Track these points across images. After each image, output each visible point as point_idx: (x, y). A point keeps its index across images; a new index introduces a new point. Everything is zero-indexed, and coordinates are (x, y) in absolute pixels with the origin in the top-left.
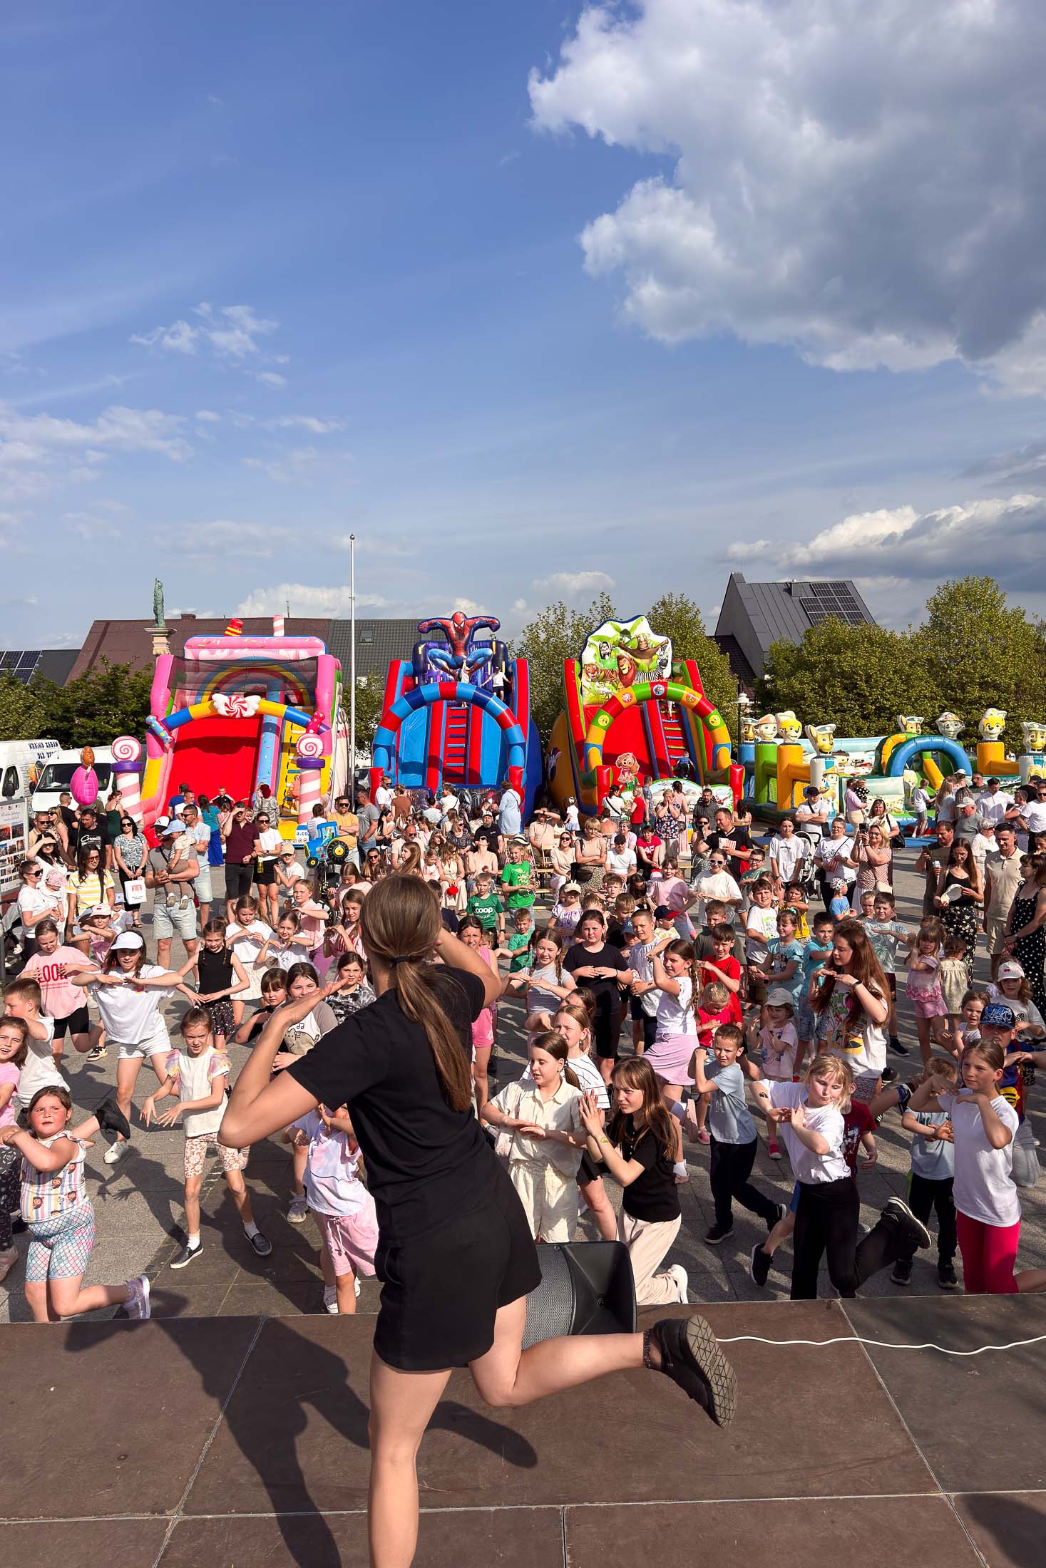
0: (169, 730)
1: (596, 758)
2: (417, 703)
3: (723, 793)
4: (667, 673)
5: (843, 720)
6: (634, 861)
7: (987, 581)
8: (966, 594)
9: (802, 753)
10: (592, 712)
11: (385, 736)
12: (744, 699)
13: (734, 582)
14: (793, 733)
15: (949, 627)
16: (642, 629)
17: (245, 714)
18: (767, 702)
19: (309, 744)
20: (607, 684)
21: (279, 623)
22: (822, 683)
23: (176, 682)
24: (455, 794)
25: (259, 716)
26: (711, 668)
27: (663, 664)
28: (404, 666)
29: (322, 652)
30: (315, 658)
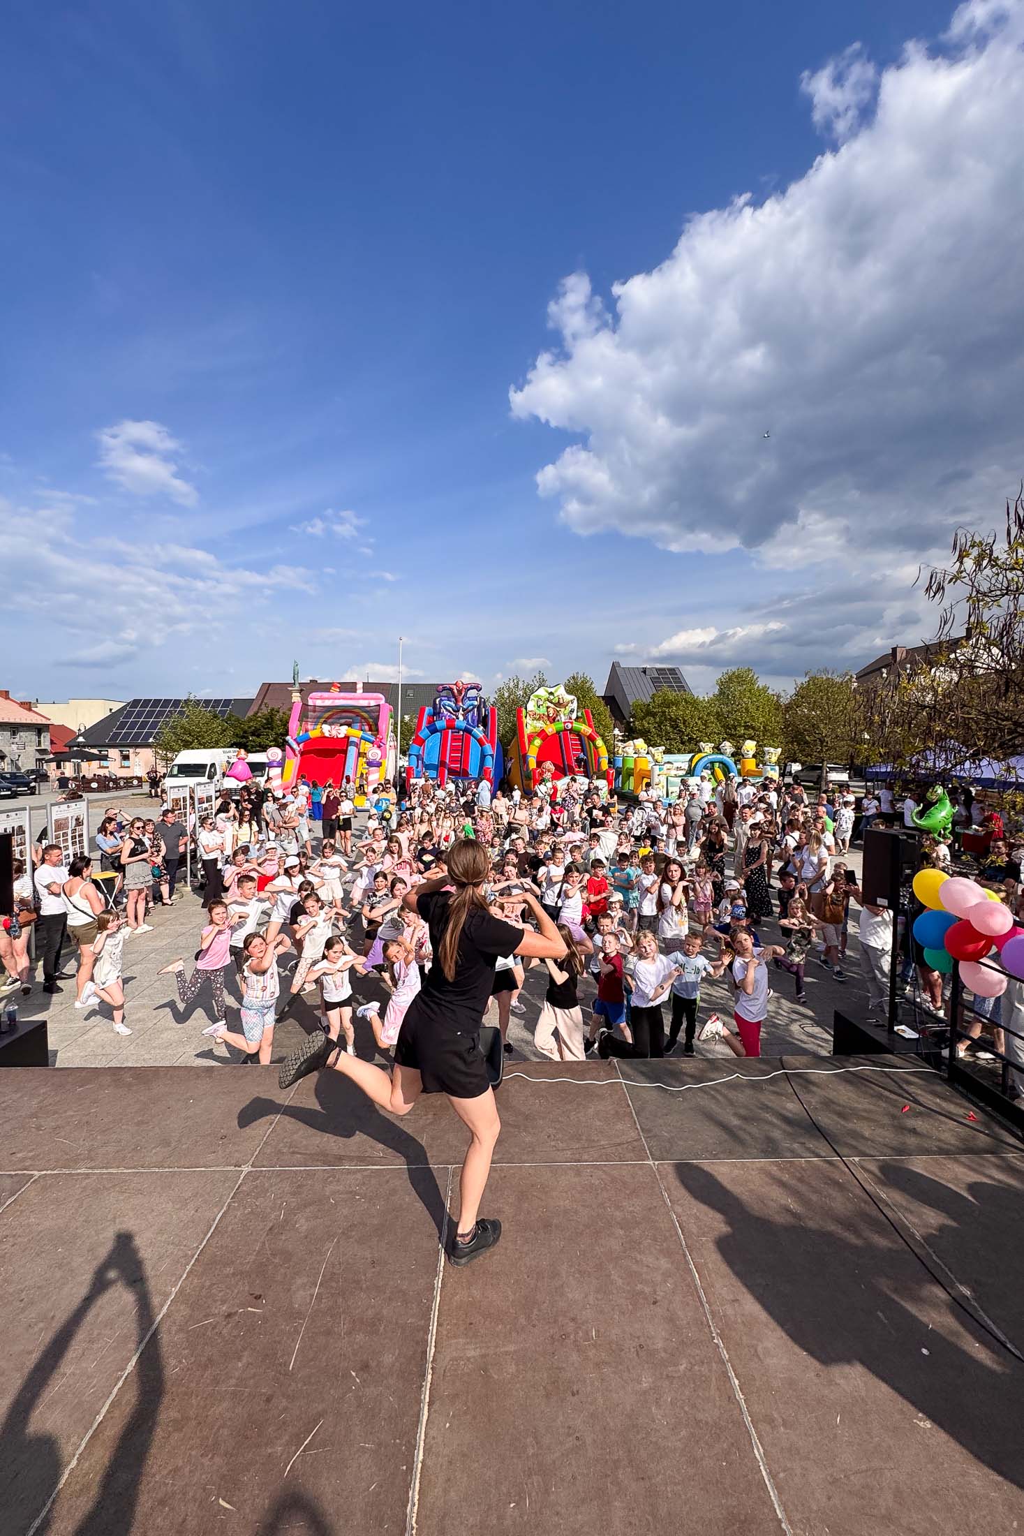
0: (299, 744)
1: (532, 764)
2: (433, 731)
3: (602, 784)
4: (574, 716)
5: (670, 745)
6: (549, 822)
7: (749, 670)
8: (738, 677)
9: (646, 763)
10: (531, 738)
11: (415, 749)
12: (617, 732)
13: (615, 667)
14: (642, 751)
15: (728, 695)
16: (561, 692)
17: (340, 736)
18: (630, 734)
19: (373, 753)
20: (541, 722)
21: (360, 686)
22: (660, 723)
23: (303, 717)
24: (453, 782)
25: (347, 737)
26: (599, 714)
27: (572, 711)
28: (428, 710)
29: (382, 702)
30: (379, 705)
